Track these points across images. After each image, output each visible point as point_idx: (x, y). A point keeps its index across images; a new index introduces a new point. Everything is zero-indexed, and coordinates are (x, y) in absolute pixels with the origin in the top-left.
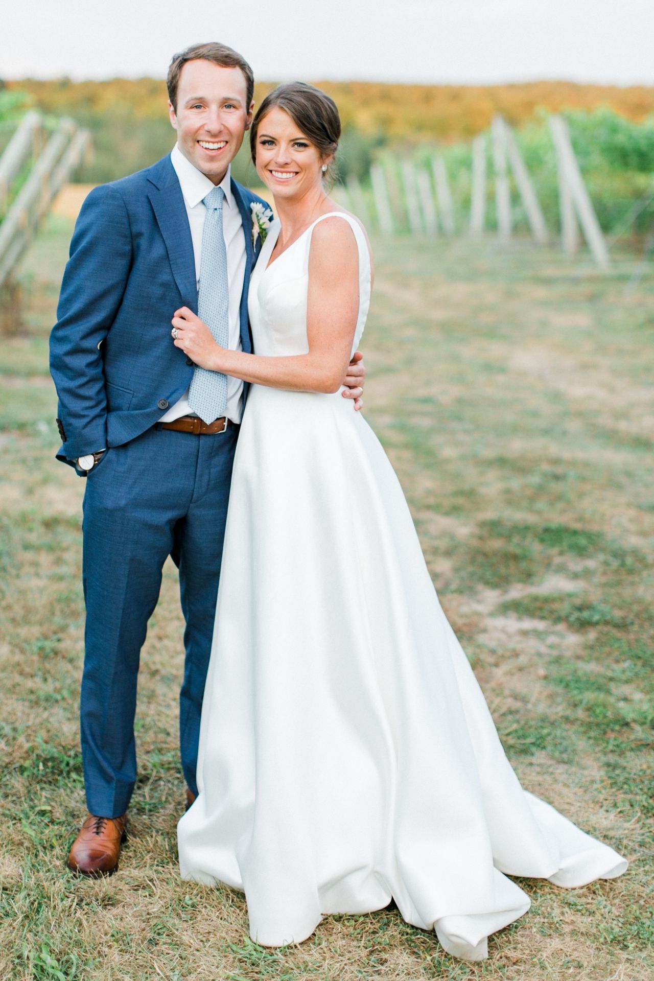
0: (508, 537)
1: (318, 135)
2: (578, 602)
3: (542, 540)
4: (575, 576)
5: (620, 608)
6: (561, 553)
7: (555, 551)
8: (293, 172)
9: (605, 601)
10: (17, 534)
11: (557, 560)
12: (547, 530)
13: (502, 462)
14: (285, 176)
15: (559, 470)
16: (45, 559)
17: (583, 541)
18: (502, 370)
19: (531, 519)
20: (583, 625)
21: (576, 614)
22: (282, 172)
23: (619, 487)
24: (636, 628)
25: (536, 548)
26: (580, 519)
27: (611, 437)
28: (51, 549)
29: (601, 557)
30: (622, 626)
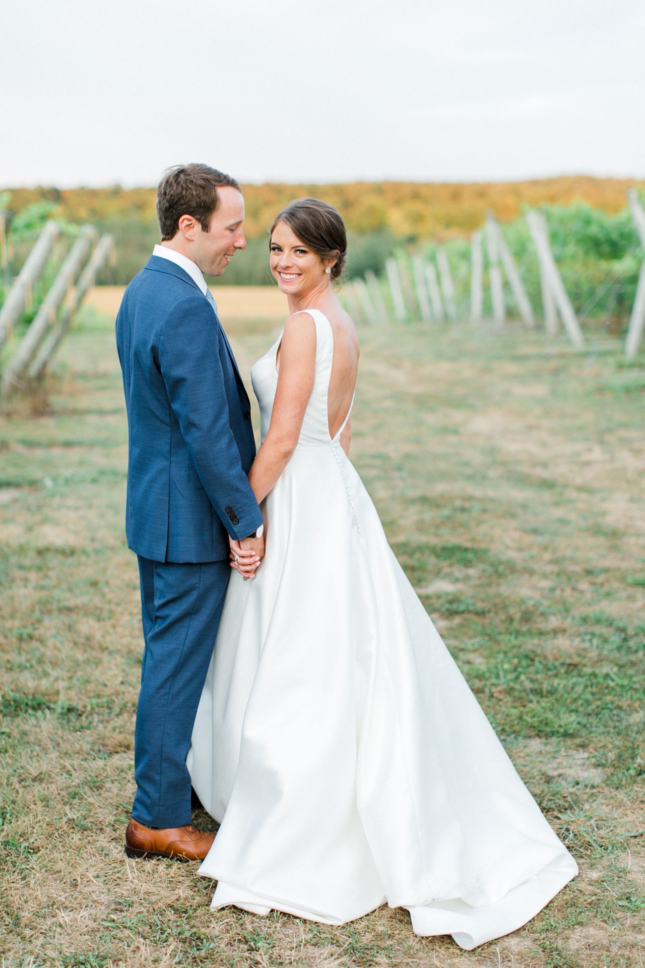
0: (411, 555)
1: (316, 244)
2: (450, 597)
3: (438, 556)
4: (457, 580)
5: (483, 601)
6: (451, 565)
7: (444, 564)
8: (296, 274)
9: (473, 597)
10: (13, 560)
11: (447, 570)
12: (444, 549)
13: (424, 500)
14: (288, 277)
15: (467, 505)
16: (33, 576)
17: (470, 556)
18: (455, 432)
19: (434, 541)
20: (451, 614)
21: (447, 606)
22: (286, 274)
23: (513, 516)
24: (492, 614)
25: (432, 561)
26: (473, 540)
27: (523, 481)
28: (39, 569)
29: (481, 566)
30: (481, 614)
